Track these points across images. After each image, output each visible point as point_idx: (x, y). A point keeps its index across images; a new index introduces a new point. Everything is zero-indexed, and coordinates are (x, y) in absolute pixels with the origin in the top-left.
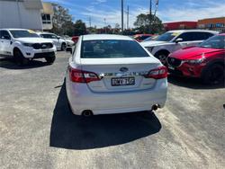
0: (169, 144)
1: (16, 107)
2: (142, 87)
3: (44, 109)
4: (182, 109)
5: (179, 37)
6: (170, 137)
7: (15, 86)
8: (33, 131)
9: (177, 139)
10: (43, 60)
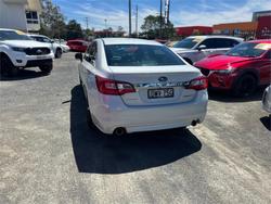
0: (215, 162)
1: (20, 127)
2: (182, 99)
3: (58, 129)
4: (218, 124)
5: (202, 43)
6: (214, 155)
7: (9, 101)
8: (52, 156)
9: (222, 156)
10: (37, 69)
